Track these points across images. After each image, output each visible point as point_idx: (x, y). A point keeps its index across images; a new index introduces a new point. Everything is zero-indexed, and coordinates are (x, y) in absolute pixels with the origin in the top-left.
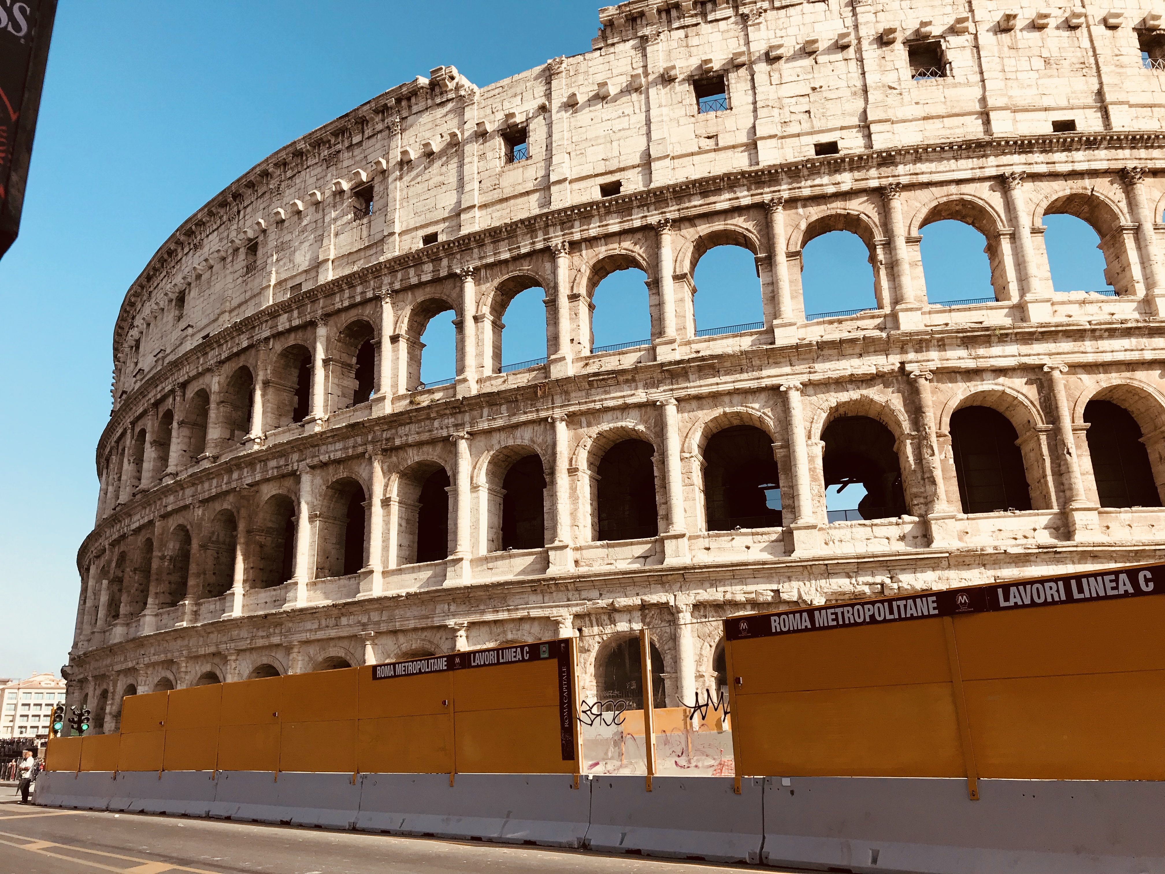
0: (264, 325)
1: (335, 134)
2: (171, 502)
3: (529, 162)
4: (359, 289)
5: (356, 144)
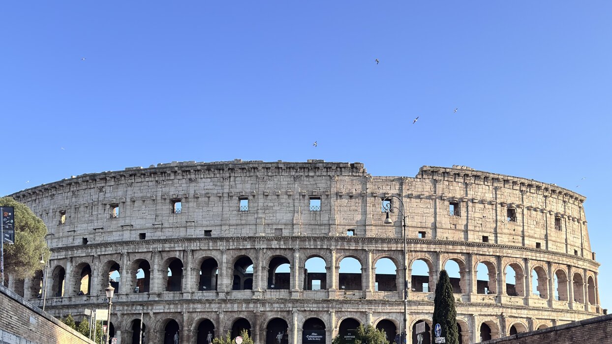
0: (261, 242)
1: (301, 168)
2: (199, 308)
3: (393, 214)
4: (318, 243)
5: (311, 176)
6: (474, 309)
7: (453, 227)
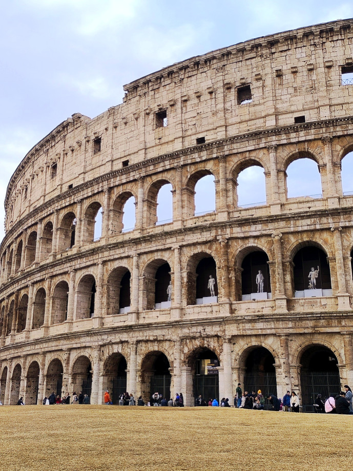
0: (26, 223)
1: (46, 142)
3: (101, 153)
5: (53, 146)
6: (174, 239)
7: (157, 141)
